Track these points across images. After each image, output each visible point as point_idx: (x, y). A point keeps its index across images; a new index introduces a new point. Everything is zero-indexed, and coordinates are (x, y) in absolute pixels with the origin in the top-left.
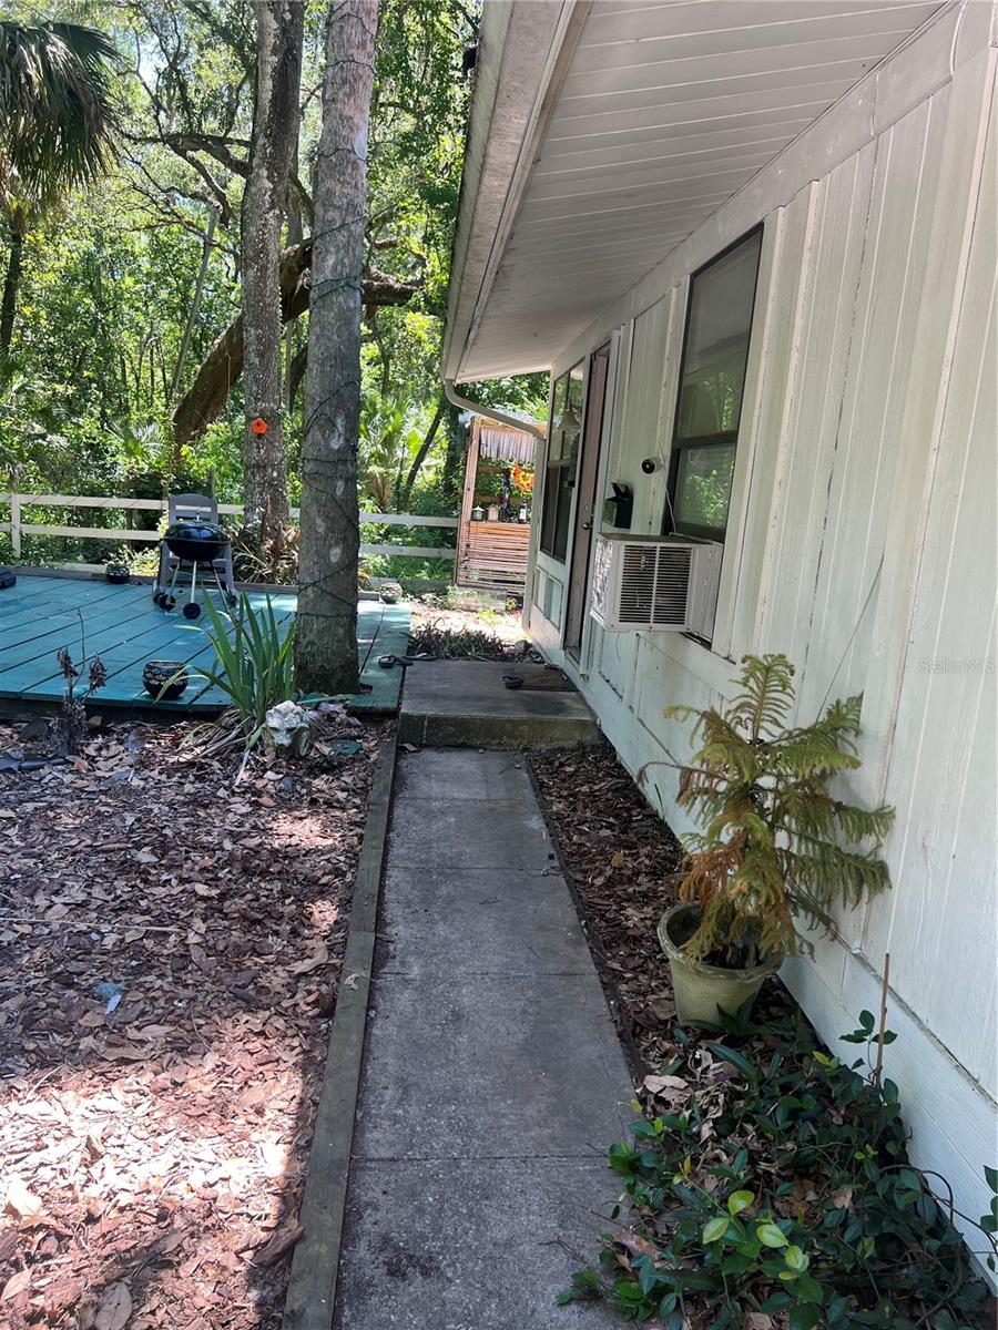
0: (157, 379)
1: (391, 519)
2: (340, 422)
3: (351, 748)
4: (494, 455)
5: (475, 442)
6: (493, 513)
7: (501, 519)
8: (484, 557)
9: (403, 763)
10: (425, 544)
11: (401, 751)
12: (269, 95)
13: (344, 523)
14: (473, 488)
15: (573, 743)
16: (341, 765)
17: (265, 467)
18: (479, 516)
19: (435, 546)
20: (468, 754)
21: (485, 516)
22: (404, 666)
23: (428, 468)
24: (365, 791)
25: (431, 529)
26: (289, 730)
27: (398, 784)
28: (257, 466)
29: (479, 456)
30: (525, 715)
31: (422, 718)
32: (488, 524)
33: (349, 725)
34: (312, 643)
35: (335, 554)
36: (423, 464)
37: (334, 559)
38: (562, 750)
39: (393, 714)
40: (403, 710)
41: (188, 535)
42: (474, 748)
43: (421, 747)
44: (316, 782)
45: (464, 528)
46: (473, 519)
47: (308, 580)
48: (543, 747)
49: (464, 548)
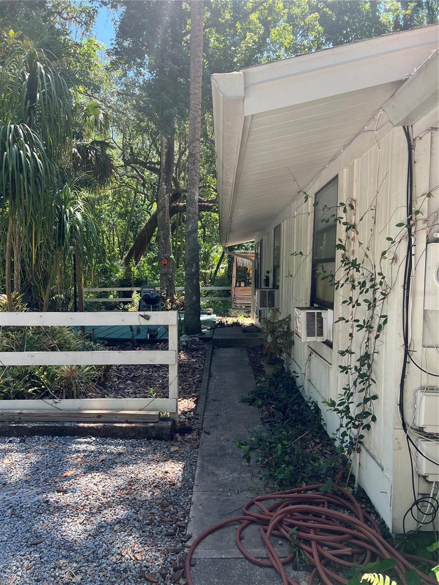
0: (115, 241)
1: (209, 288)
2: (194, 265)
3: (201, 347)
4: (242, 265)
5: (235, 261)
6: (243, 284)
7: (245, 286)
8: (240, 299)
9: (214, 351)
10: (221, 296)
11: (213, 348)
12: (165, 160)
13: (196, 290)
14: (235, 277)
15: (260, 344)
16: (199, 350)
17: (167, 274)
18: (238, 285)
19: (225, 297)
20: (232, 348)
21: (240, 286)
22: (214, 329)
23: (222, 268)
24: (205, 354)
25: (223, 291)
26: (186, 341)
27: (213, 354)
28: (164, 274)
29: (237, 266)
30: (246, 338)
31: (219, 339)
32: (241, 288)
33: (200, 342)
34: (189, 322)
35: (194, 298)
36: (221, 266)
37: (194, 300)
38: (257, 346)
39: (211, 339)
40: (214, 338)
41: (149, 297)
42: (233, 347)
43: (219, 347)
44: (193, 353)
45: (233, 290)
46: (236, 287)
47: (187, 305)
48: (252, 346)
49: (233, 296)
